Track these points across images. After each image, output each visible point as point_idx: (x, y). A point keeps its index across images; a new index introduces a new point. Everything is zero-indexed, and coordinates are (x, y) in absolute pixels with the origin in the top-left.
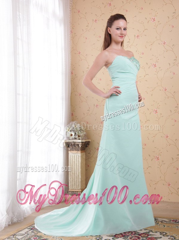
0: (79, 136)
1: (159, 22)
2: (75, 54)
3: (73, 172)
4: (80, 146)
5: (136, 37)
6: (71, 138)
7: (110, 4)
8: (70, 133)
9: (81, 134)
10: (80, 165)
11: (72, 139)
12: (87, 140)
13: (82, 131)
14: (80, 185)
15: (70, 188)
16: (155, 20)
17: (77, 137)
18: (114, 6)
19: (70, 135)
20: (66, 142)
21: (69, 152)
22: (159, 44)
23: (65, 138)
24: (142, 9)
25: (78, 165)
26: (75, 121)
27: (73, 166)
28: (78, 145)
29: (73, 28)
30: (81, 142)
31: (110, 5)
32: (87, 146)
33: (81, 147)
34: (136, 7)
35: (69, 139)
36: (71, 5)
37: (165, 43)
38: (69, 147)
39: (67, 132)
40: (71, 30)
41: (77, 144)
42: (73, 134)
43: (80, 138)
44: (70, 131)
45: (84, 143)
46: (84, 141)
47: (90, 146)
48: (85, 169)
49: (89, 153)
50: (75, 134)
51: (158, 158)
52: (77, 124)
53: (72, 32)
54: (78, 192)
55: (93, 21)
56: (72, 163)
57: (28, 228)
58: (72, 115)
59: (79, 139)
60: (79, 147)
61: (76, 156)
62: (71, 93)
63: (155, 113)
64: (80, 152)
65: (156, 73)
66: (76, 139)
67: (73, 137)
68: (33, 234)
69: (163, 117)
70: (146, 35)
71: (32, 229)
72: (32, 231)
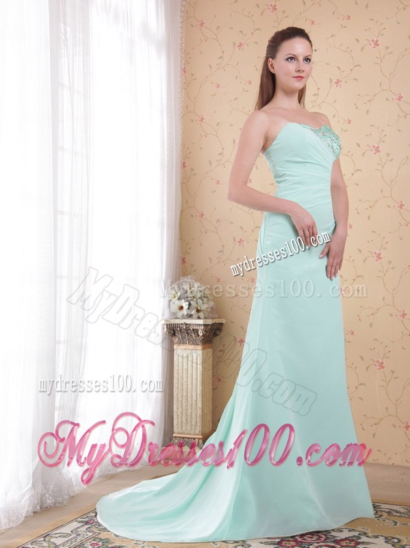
0: (198, 311)
1: (387, 48)
2: (192, 120)
3: (185, 394)
4: (201, 334)
5: (334, 82)
6: (180, 314)
7: (275, 6)
8: (177, 303)
9: (204, 307)
10: (199, 378)
11: (183, 317)
12: (218, 321)
13: (205, 300)
14: (199, 424)
15: (175, 430)
16: (378, 45)
17: (193, 312)
18: (284, 12)
19: (177, 308)
20: (168, 323)
21: (175, 346)
22: (387, 100)
23: (167, 315)
24: (349, 18)
25: (194, 377)
26: (190, 277)
27: (185, 379)
28: (196, 331)
29: (187, 63)
30: (204, 325)
31: (275, 8)
32: (215, 335)
33: (203, 336)
34: (334, 13)
35: (176, 318)
36: (183, 9)
37: (402, 97)
38: (174, 334)
39: (170, 301)
40: (183, 67)
41: (193, 330)
42: (185, 305)
43: (201, 314)
44: (179, 299)
45: (209, 327)
46: (210, 322)
47: (222, 334)
48: (211, 387)
49: (220, 351)
50: (190, 305)
51: (382, 363)
52: (195, 281)
53: (185, 72)
54: (194, 439)
55: (234, 45)
56: (180, 372)
57: (80, 520)
58: (184, 261)
59: (199, 318)
60: (198, 335)
61: (191, 357)
62: (182, 212)
63: (377, 260)
64: (200, 347)
65: (380, 167)
66: (190, 316)
67: (185, 312)
68: (90, 534)
69: (393, 268)
70: (356, 80)
71: (87, 523)
72: (87, 526)
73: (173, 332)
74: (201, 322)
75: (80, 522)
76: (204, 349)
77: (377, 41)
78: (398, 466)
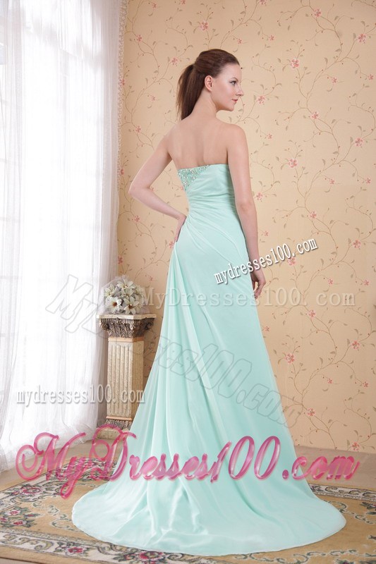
0: (130, 307)
1: (306, 68)
2: (130, 130)
3: (117, 382)
4: (132, 329)
5: (257, 99)
6: (114, 309)
7: (206, 24)
8: (111, 300)
9: (136, 304)
10: (130, 368)
11: (116, 313)
12: (149, 316)
13: (137, 297)
14: (129, 408)
15: (108, 412)
16: (297, 65)
17: (126, 308)
18: (214, 30)
19: (111, 304)
20: (103, 318)
21: (110, 339)
22: (304, 117)
23: (102, 310)
24: (272, 38)
25: (126, 366)
26: (124, 276)
27: (117, 368)
28: (127, 325)
29: (126, 75)
30: (134, 320)
31: (206, 26)
32: (147, 328)
33: (134, 329)
34: (259, 33)
35: (111, 313)
36: (122, 23)
37: (317, 115)
38: (108, 328)
39: (105, 298)
40: (122, 79)
41: (125, 324)
42: (118, 302)
43: (133, 311)
44: (113, 296)
45: (139, 322)
46: (140, 317)
47: (154, 328)
48: (142, 375)
49: (152, 343)
50: (123, 302)
51: (292, 357)
52: (129, 280)
53: (123, 84)
54: (125, 421)
55: (169, 60)
56: (114, 361)
57: (7, 491)
58: (120, 260)
59: (131, 314)
60: (130, 329)
61: (123, 348)
62: (120, 215)
63: (290, 265)
64: (130, 340)
65: (296, 180)
66: (123, 312)
67: (118, 308)
68: (12, 504)
69: (305, 272)
70: (277, 97)
71: (12, 494)
72: (12, 497)
73: (107, 326)
74: (131, 317)
75: (6, 493)
76: (134, 341)
77: (297, 62)
78: (303, 447)
